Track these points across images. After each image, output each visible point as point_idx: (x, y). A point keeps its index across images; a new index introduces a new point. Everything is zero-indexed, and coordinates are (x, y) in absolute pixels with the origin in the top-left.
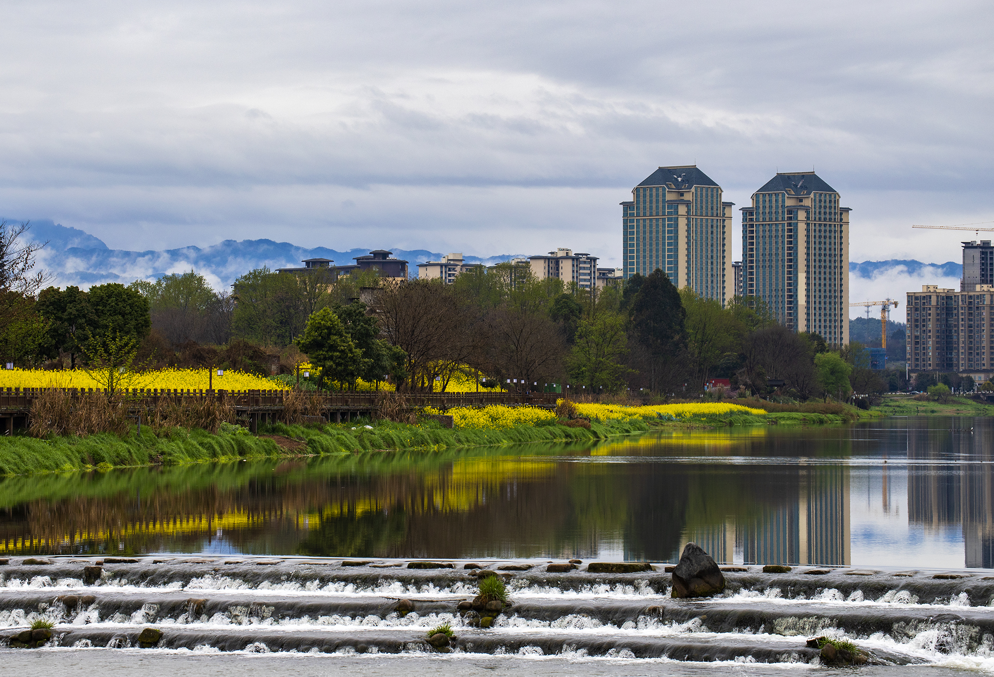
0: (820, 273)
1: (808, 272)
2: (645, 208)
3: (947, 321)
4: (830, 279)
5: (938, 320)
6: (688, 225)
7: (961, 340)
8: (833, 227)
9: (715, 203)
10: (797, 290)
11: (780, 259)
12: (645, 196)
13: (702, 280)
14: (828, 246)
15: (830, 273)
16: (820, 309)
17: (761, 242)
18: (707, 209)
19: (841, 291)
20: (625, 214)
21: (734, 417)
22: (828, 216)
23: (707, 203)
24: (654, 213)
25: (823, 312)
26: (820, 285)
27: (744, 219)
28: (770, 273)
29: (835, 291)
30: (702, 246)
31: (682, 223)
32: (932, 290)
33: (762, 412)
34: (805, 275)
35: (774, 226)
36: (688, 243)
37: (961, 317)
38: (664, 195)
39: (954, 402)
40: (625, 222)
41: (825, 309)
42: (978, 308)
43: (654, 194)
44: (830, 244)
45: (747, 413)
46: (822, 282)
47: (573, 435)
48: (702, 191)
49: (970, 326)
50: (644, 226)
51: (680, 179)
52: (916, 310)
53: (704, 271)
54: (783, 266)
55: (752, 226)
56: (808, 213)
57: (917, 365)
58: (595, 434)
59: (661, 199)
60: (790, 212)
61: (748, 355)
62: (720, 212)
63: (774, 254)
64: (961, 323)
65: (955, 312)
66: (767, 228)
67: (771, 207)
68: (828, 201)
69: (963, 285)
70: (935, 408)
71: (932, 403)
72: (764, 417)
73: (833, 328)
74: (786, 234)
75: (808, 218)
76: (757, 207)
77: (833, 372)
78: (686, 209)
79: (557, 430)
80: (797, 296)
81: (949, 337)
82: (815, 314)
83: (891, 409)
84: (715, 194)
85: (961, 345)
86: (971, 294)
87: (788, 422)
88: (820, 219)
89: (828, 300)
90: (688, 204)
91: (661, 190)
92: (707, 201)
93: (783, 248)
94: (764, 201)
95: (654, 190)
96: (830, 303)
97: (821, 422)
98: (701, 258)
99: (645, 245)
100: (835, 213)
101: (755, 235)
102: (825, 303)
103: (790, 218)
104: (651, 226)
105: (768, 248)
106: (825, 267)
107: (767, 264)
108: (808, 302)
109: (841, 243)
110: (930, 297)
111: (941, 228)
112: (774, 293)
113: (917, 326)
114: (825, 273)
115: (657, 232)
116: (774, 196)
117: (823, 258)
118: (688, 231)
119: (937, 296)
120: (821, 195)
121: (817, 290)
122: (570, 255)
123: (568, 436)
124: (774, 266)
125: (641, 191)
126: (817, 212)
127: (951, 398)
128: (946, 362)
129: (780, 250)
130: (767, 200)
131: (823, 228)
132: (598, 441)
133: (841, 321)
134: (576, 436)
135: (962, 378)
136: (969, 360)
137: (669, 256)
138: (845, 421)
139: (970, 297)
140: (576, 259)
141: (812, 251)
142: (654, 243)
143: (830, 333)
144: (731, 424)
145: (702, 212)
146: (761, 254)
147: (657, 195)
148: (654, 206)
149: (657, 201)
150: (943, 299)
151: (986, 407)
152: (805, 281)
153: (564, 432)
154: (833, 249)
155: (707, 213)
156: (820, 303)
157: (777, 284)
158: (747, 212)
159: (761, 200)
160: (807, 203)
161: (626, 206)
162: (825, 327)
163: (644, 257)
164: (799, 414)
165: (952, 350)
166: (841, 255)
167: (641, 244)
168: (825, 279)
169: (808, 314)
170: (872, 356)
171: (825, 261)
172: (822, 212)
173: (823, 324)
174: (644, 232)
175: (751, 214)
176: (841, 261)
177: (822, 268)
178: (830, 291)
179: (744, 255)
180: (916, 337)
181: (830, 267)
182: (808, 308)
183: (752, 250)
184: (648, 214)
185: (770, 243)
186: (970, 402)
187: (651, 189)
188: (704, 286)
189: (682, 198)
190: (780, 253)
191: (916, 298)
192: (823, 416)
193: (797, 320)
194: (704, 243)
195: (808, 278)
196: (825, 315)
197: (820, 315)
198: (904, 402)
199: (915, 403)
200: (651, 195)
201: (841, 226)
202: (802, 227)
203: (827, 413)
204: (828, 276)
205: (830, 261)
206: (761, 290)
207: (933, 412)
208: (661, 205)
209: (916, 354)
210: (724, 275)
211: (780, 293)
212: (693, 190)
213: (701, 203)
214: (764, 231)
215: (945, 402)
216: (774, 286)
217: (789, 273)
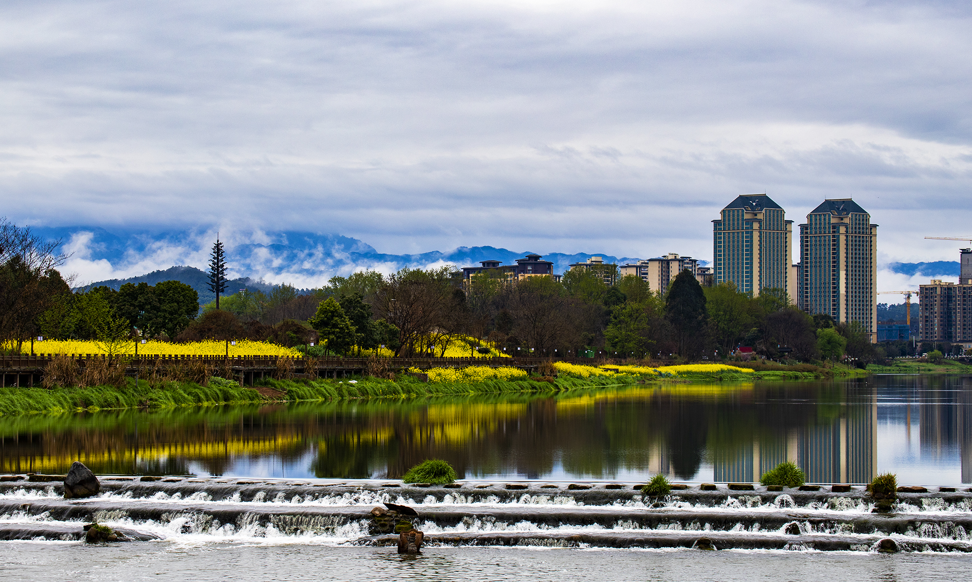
0: (856, 271)
1: (847, 271)
2: (729, 224)
3: (948, 305)
4: (863, 275)
5: (941, 305)
6: (760, 236)
7: (958, 319)
8: (865, 238)
9: (779, 221)
10: (839, 283)
11: (827, 261)
12: (729, 216)
13: (770, 276)
14: (861, 252)
15: (863, 271)
16: (856, 296)
17: (814, 249)
18: (774, 225)
19: (871, 284)
20: (715, 229)
21: (724, 374)
22: (861, 231)
23: (774, 221)
24: (736, 228)
25: (858, 299)
26: (856, 279)
27: (802, 233)
28: (820, 271)
29: (866, 284)
30: (770, 251)
31: (756, 235)
32: (937, 283)
33: (751, 370)
34: (845, 272)
35: (823, 238)
36: (760, 250)
37: (958, 303)
38: (743, 215)
39: (946, 363)
40: (715, 234)
41: (859, 297)
42: (969, 296)
43: (736, 214)
44: (863, 250)
45: (737, 372)
46: (857, 277)
47: (538, 388)
48: (770, 212)
49: (964, 309)
50: (729, 237)
51: (754, 204)
52: (926, 297)
53: (772, 269)
54: (829, 266)
55: (807, 237)
56: (847, 228)
57: (926, 337)
58: (556, 386)
59: (740, 218)
60: (834, 227)
61: (765, 329)
62: (783, 227)
63: (822, 257)
64: (958, 307)
65: (954, 299)
66: (818, 239)
67: (820, 224)
68: (861, 219)
69: (961, 280)
70: (931, 368)
71: (930, 364)
72: (752, 374)
73: (865, 310)
74: (831, 243)
75: (847, 232)
76: (811, 224)
77: (829, 342)
78: (758, 225)
80: (839, 287)
81: (950, 316)
82: (852, 300)
83: (898, 368)
84: (779, 215)
85: (958, 323)
86: (965, 286)
87: (772, 378)
88: (855, 232)
89: (861, 290)
90: (760, 221)
91: (740, 211)
92: (774, 219)
93: (829, 253)
94: (816, 220)
95: (736, 212)
96: (863, 292)
97: (797, 378)
98: (770, 260)
99: (729, 251)
100: (867, 228)
101: (809, 244)
102: (859, 292)
103: (834, 232)
104: (733, 237)
105: (818, 253)
106: (859, 267)
107: (818, 264)
108: (847, 292)
109: (871, 250)
110: (936, 288)
111: (945, 239)
112: (823, 286)
113: (926, 309)
114: (859, 271)
115: (738, 242)
116: (822, 216)
117: (858, 260)
118: (760, 241)
119: (941, 288)
120: (856, 215)
121: (854, 283)
122: (677, 258)
123: (533, 388)
124: (823, 266)
125: (727, 212)
126: (854, 227)
127: (945, 360)
128: (948, 335)
129: (827, 254)
130: (818, 219)
131: (858, 239)
132: (559, 391)
133: (871, 305)
134: (540, 388)
135: (953, 346)
136: (964, 334)
137: (746, 259)
138: (817, 377)
139: (964, 288)
140: (682, 260)
141: (850, 256)
142: (736, 249)
143: (863, 314)
144: (721, 379)
145: (770, 228)
146: (813, 257)
147: (738, 215)
148: (736, 223)
149: (738, 220)
150: (945, 290)
151: (968, 367)
152: (845, 276)
153: (531, 385)
154: (865, 254)
155: (774, 228)
156: (856, 292)
157: (825, 279)
158: (803, 227)
159: (813, 219)
160: (846, 221)
161: (716, 223)
162: (859, 309)
163: (729, 259)
164: (781, 372)
165: (952, 326)
166: (871, 258)
167: (727, 250)
168: (859, 275)
169: (847, 300)
170: (900, 330)
171: (859, 262)
172: (857, 227)
173: (858, 307)
174: (729, 242)
175: (807, 229)
176: (871, 263)
177: (857, 268)
178: (863, 284)
179: (802, 258)
180: (926, 317)
181: (863, 267)
182: (847, 296)
183: (807, 254)
184: (731, 228)
185: (820, 250)
186: (957, 363)
187: (734, 211)
188: (772, 280)
189: (756, 217)
190: (827, 257)
191: (926, 289)
192: (799, 374)
193: (839, 304)
194: (772, 250)
195: (847, 275)
196: (859, 301)
197: (856, 301)
198: (909, 364)
199: (918, 364)
200: (733, 215)
201: (871, 237)
202: (842, 238)
204: (861, 273)
205: (863, 263)
206: (814, 283)
207: (929, 370)
208: (740, 222)
209: (926, 329)
210: (786, 273)
211: (827, 285)
212: (764, 211)
213: (770, 221)
214: (816, 241)
215: (939, 363)
216: (823, 280)
217: (834, 271)
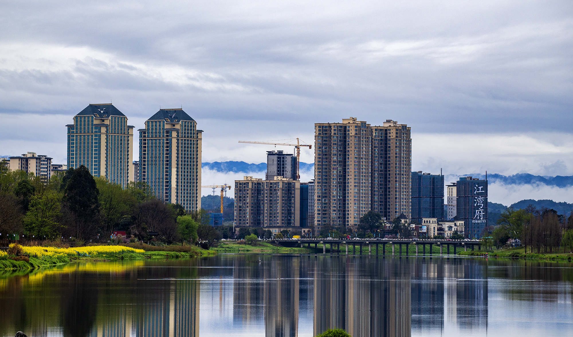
0: (184, 168)
1: (177, 168)
2: (81, 128)
3: (258, 197)
4: (190, 172)
5: (252, 197)
6: (107, 139)
7: (266, 208)
8: (192, 141)
9: (123, 126)
10: (171, 178)
11: (161, 160)
12: (81, 121)
13: (114, 172)
14: (189, 153)
15: (190, 169)
16: (184, 190)
17: (150, 150)
18: (118, 130)
19: (197, 179)
20: (69, 132)
21: (124, 254)
22: (189, 135)
23: (118, 126)
24: (86, 132)
25: (186, 192)
26: (184, 175)
27: (141, 136)
28: (155, 168)
29: (193, 179)
30: (115, 152)
31: (103, 138)
32: (249, 179)
33: (142, 251)
34: (176, 169)
35: (158, 140)
36: (107, 150)
37: (265, 195)
38: (92, 121)
39: (260, 245)
40: (69, 137)
41: (187, 190)
42: (275, 190)
43: (86, 120)
44: (191, 151)
45: (133, 252)
46: (186, 174)
47: (18, 266)
48: (115, 119)
49: (271, 201)
50: (80, 139)
51: (102, 112)
52: (240, 191)
53: (116, 166)
54: (163, 164)
55: (145, 140)
56: (178, 133)
57: (240, 223)
58: (32, 265)
59: (90, 124)
60: (167, 132)
61: (137, 217)
62: (126, 131)
63: (158, 157)
64: (265, 198)
65: (262, 192)
66: (154, 141)
67: (156, 129)
68: (190, 126)
69: (267, 176)
70: (249, 249)
71: (247, 246)
72: (143, 254)
73: (192, 201)
74: (165, 145)
75: (178, 136)
76: (148, 129)
77: (187, 227)
78: (106, 130)
79: (7, 263)
80: (171, 182)
81: (258, 206)
82: (181, 193)
83: (224, 249)
84: (123, 121)
85: (265, 212)
86: (272, 182)
87: (158, 257)
88: (185, 136)
89: (189, 184)
90: (107, 126)
91: (90, 118)
92: (118, 125)
93: (163, 154)
94: (152, 126)
95: (87, 118)
96: (190, 186)
97: (177, 257)
98: (115, 159)
99: (80, 151)
100: (194, 133)
101: (146, 145)
102: (187, 186)
103: (167, 136)
104: (84, 139)
105: (154, 153)
106: (188, 165)
107: (154, 163)
108: (177, 186)
109: (197, 151)
110: (248, 183)
111: (255, 143)
112: (157, 180)
113: (240, 200)
114: (187, 169)
115: (88, 143)
116: (158, 123)
117: (186, 159)
118: (107, 142)
119: (252, 183)
120: (186, 122)
121: (183, 178)
122: (35, 156)
123: (14, 266)
124: (158, 164)
125: (79, 118)
126: (183, 132)
127: (258, 243)
128: (257, 221)
129: (161, 155)
130: (154, 125)
131: (186, 142)
132: (33, 269)
133: (197, 197)
135: (265, 231)
136: (270, 221)
137: (95, 158)
138: (191, 256)
139: (271, 183)
140: (39, 158)
141: (180, 156)
142: (86, 150)
143: (190, 204)
144: (122, 258)
145: (115, 132)
146: (150, 157)
147: (88, 121)
148: (86, 127)
149: (88, 125)
150: (256, 185)
151: (278, 248)
152: (176, 173)
153: (12, 264)
154: (192, 154)
155: (118, 132)
156: (184, 186)
157: (159, 175)
158: (142, 132)
159: (150, 125)
160: (178, 127)
161: (70, 127)
162: (187, 200)
163: (80, 158)
164: (165, 252)
165: (260, 214)
166: (197, 158)
167: (78, 150)
168: (187, 172)
169: (177, 193)
170: (215, 218)
171: (188, 161)
172: (186, 132)
173: (186, 198)
174: (80, 143)
175: (145, 133)
176: (197, 162)
177: (186, 166)
178: (190, 179)
179: (140, 157)
180: (240, 207)
181: (191, 165)
182: (177, 189)
183: (145, 154)
184: (83, 132)
185: (156, 151)
186: (269, 245)
187: (85, 117)
188: (116, 176)
189: (103, 123)
190: (161, 157)
191: (240, 184)
192: (178, 254)
193: (171, 196)
194: (116, 150)
195: (177, 171)
196: (187, 193)
197: (184, 193)
198: (231, 245)
199: (238, 245)
201: (197, 141)
202: (174, 141)
203: (181, 251)
204: (189, 170)
205: (191, 162)
206: (150, 178)
207: (248, 251)
208: (90, 127)
209: (240, 217)
210: (128, 169)
211: (161, 180)
212: (110, 118)
213: (115, 126)
214: (152, 143)
215: (255, 245)
216: (157, 176)
217: (167, 168)
